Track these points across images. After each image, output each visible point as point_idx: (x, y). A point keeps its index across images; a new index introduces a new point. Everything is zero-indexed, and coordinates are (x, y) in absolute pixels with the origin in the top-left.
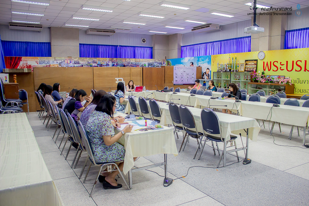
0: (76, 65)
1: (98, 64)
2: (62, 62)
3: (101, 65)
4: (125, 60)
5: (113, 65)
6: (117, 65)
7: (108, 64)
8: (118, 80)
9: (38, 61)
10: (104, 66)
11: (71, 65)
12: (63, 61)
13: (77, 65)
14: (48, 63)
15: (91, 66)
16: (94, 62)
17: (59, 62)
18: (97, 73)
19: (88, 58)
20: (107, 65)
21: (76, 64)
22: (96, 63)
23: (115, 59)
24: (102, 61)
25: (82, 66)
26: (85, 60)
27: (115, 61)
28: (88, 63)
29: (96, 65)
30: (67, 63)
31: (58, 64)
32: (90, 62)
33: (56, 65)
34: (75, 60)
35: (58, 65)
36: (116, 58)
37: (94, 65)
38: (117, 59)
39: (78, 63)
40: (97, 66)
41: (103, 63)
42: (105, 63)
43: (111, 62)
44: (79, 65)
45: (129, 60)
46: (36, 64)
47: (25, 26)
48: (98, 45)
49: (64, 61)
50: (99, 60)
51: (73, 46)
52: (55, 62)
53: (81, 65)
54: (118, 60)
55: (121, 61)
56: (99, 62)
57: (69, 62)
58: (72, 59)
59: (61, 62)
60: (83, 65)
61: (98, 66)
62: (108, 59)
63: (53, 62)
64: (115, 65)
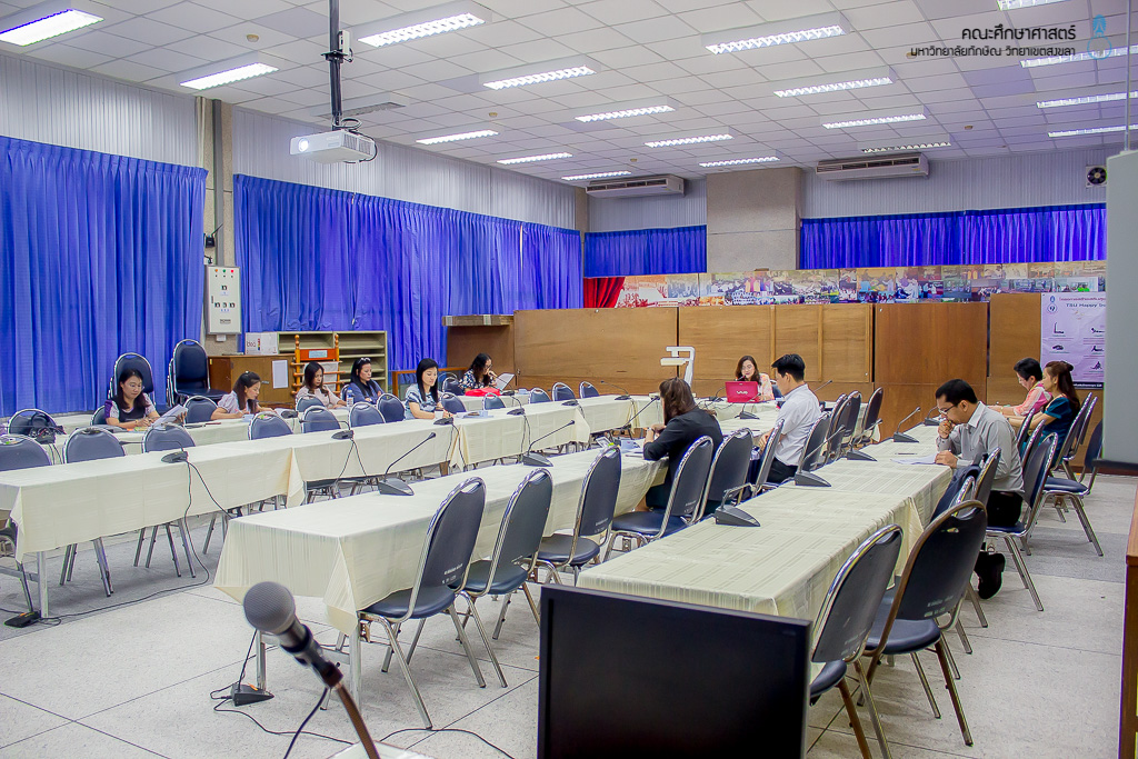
0: (779, 298)
1: (862, 293)
2: (735, 288)
3: (875, 294)
4: (980, 271)
5: (925, 295)
6: (938, 293)
7: (902, 292)
8: (675, 354)
9: (666, 287)
10: (885, 298)
11: (765, 296)
12: (738, 285)
13: (785, 298)
14: (692, 293)
15: (835, 300)
16: (846, 285)
17: (725, 288)
18: (693, 326)
19: (822, 272)
20: (900, 294)
21: (780, 292)
22: (853, 287)
23: (929, 270)
24: (876, 282)
25: (802, 301)
26: (811, 278)
27: (929, 276)
28: (824, 289)
29: (854, 296)
30: (752, 290)
31: (723, 294)
32: (829, 284)
33: (718, 300)
34: (776, 279)
35: (723, 300)
36: (934, 267)
37: (844, 295)
38: (939, 271)
39: (789, 291)
40: (858, 301)
41: (881, 289)
42: (891, 285)
43: (914, 281)
44: (792, 297)
45: (999, 273)
46: (659, 298)
47: (622, 186)
48: (876, 218)
49: (743, 286)
50: (865, 278)
51: (776, 231)
52: (715, 288)
53: (797, 297)
54: (944, 275)
55: (959, 276)
56: (863, 286)
57: (757, 288)
58: (768, 278)
59: (731, 288)
60: (806, 296)
61: (862, 298)
62: (901, 271)
63: (708, 288)
64: (934, 292)
